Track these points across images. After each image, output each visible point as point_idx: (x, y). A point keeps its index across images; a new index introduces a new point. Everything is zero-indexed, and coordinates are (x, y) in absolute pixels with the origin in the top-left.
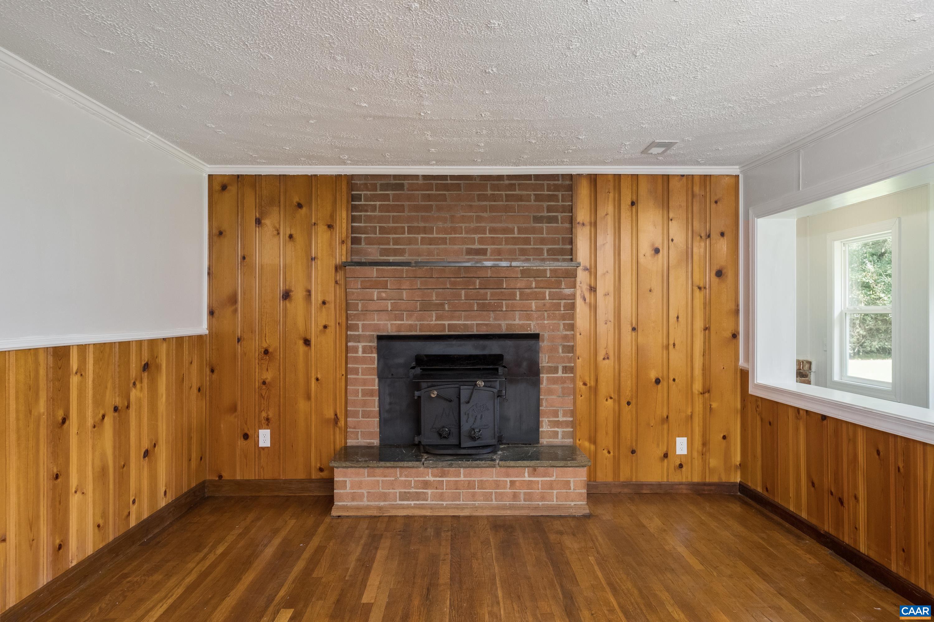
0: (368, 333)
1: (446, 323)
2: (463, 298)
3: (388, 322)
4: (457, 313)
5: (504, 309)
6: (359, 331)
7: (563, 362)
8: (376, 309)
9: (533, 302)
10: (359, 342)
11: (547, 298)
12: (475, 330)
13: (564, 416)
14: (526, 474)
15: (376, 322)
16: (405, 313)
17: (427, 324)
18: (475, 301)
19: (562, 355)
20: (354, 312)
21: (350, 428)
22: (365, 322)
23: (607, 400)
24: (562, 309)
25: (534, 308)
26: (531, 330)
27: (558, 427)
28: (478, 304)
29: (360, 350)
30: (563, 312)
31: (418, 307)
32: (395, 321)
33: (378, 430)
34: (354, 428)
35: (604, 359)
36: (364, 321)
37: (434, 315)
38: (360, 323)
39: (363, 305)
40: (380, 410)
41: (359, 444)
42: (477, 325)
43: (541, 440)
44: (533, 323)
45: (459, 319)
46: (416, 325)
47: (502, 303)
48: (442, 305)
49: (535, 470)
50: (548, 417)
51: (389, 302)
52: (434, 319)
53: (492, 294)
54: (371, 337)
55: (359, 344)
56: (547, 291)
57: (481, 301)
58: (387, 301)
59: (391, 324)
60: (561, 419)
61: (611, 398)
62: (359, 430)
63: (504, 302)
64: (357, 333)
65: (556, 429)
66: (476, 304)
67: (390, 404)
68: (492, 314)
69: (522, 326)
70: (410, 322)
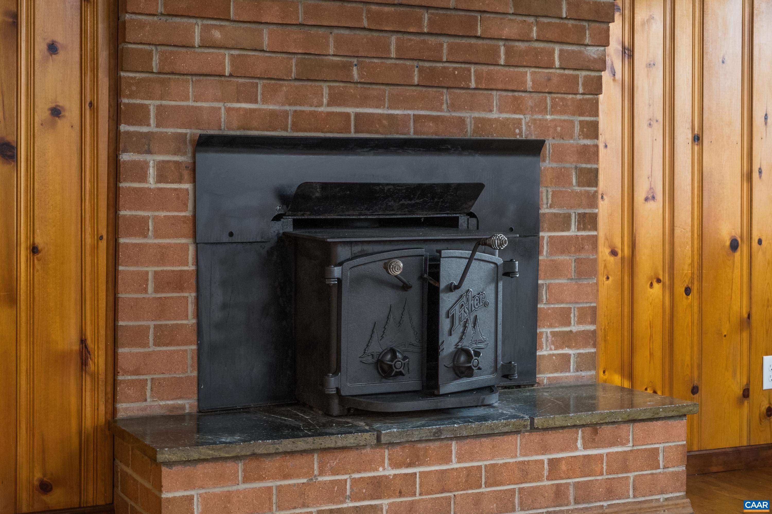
0: (171, 130)
1: (351, 110)
2: (393, 54)
3: (221, 105)
4: (376, 90)
5: (473, 84)
6: (149, 125)
7: (579, 206)
8: (195, 69)
9: (529, 71)
10: (149, 152)
11: (557, 64)
13: (579, 320)
14: (579, 443)
15: (191, 103)
16: (261, 83)
17: (311, 113)
18: (416, 62)
19: (577, 189)
20: (138, 75)
21: (126, 372)
22: (164, 103)
23: (651, 284)
24: (580, 90)
26: (521, 133)
27: (569, 347)
28: (421, 69)
29: (152, 172)
30: (578, 97)
31: (294, 69)
32: (238, 101)
33: (195, 373)
34: (136, 372)
35: (646, 200)
36: (161, 98)
37: (326, 91)
38: (152, 104)
39: (164, 59)
40: (198, 323)
41: (148, 412)
42: (416, 117)
43: (540, 377)
44: (525, 118)
45: (380, 101)
46: (286, 112)
47: (470, 70)
48: (347, 67)
50: (551, 325)
51: (227, 52)
52: (325, 101)
53: (451, 49)
54: (178, 141)
55: (148, 157)
56: (558, 49)
57: (427, 64)
58: (222, 51)
59: (228, 110)
60: (575, 328)
61: (658, 281)
62: (148, 377)
63: (473, 68)
64: (144, 129)
65: (565, 351)
66: (417, 69)
67: (227, 305)
68: (446, 95)
69: (504, 123)
70: (271, 107)
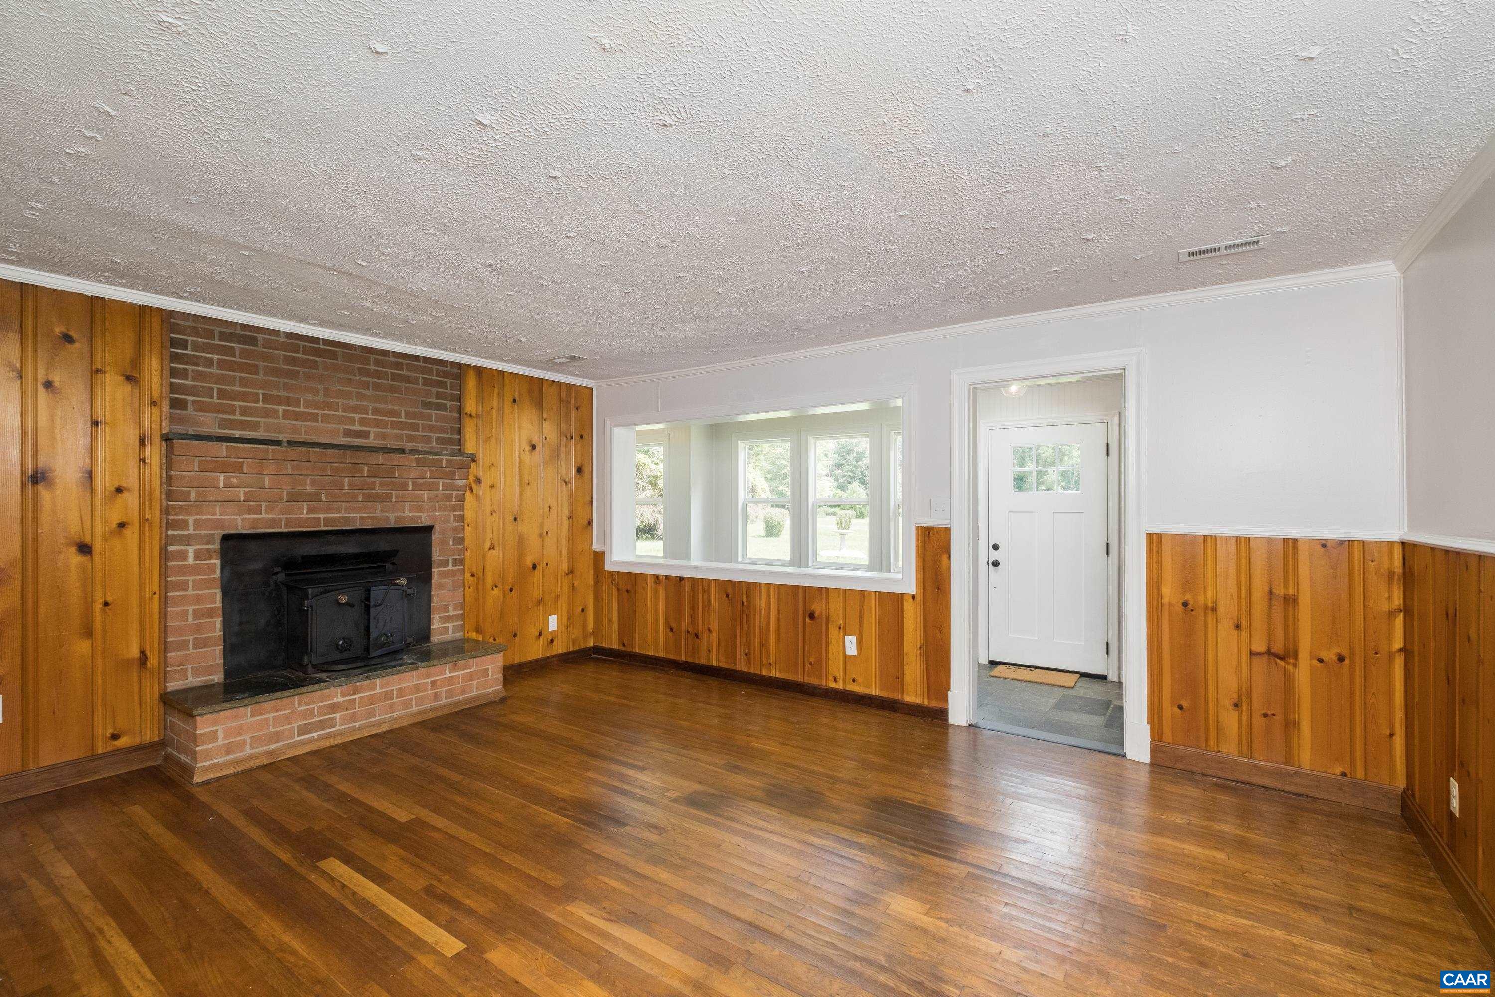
0: (203, 532)
1: (322, 516)
2: (347, 488)
3: (238, 517)
4: (335, 505)
5: (394, 500)
6: (188, 530)
7: (454, 555)
8: (220, 499)
9: (425, 493)
10: (189, 545)
11: (441, 489)
12: (358, 524)
13: (455, 609)
14: (447, 671)
15: (218, 517)
16: (264, 505)
17: (296, 519)
18: (360, 491)
19: (453, 547)
20: (181, 504)
21: (173, 666)
22: (199, 517)
23: (493, 589)
24: (454, 500)
25: (426, 499)
26: (421, 523)
27: (449, 622)
28: (363, 494)
29: (191, 555)
30: (453, 503)
31: (285, 497)
32: (249, 514)
33: (222, 661)
34: (181, 665)
35: (490, 549)
36: (197, 515)
37: (306, 507)
38: (191, 520)
39: (198, 494)
40: (224, 634)
41: (189, 686)
42: (361, 518)
43: (432, 639)
44: (424, 516)
45: (339, 511)
46: (280, 520)
47: (391, 493)
48: (318, 495)
49: (456, 665)
50: (438, 613)
51: (241, 489)
52: (305, 512)
53: (381, 484)
54: (209, 539)
55: (188, 548)
56: (441, 482)
57: (367, 491)
58: (238, 489)
59: (242, 520)
60: (452, 613)
61: (496, 587)
62: (188, 667)
63: (394, 493)
64: (186, 533)
65: (447, 624)
66: (361, 494)
67: (241, 623)
68: (379, 506)
69: (412, 519)
70: (270, 517)
